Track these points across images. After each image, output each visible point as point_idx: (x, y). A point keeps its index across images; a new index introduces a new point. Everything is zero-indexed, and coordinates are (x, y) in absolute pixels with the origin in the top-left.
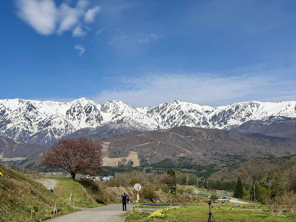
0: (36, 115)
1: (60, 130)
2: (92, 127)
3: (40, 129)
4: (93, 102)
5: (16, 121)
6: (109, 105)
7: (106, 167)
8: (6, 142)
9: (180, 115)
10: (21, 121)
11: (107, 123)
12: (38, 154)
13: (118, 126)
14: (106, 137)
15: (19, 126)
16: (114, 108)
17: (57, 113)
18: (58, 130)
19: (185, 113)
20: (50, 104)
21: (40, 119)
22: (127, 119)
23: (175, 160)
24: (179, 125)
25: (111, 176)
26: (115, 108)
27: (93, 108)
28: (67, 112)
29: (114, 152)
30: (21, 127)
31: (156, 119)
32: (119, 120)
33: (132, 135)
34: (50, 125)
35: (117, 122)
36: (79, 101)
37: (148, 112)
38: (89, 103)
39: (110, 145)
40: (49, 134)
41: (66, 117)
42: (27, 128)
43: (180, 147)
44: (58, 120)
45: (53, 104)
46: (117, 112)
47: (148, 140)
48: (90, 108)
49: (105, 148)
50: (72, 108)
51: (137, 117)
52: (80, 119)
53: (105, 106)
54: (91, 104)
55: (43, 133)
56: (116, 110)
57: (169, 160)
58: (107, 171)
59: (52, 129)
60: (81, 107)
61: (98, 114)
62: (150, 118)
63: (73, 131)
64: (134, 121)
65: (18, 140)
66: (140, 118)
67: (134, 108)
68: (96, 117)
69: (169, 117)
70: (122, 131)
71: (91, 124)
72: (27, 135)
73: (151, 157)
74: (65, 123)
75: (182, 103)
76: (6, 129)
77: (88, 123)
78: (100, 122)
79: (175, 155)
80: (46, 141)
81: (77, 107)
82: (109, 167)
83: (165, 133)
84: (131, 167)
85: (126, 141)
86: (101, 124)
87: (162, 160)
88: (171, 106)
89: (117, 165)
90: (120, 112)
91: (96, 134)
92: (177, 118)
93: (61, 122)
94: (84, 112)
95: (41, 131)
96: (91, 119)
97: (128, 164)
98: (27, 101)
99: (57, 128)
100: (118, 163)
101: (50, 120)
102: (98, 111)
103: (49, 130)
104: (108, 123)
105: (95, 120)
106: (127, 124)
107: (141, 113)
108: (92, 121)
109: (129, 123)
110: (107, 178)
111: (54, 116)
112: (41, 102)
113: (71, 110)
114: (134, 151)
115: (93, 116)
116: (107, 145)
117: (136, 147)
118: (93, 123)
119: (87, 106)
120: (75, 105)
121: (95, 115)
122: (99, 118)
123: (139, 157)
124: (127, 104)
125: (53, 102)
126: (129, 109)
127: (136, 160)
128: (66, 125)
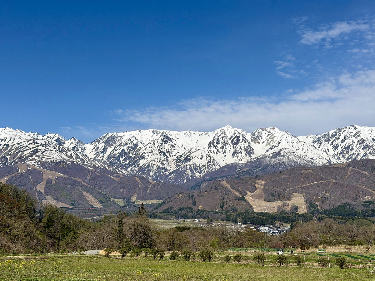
0: (173, 149)
1: (201, 166)
2: (241, 162)
3: (177, 165)
4: (241, 130)
5: (150, 156)
6: (262, 133)
7: (262, 213)
8: (139, 181)
9: (360, 144)
10: (156, 156)
11: (260, 157)
12: (177, 196)
13: (274, 161)
14: (260, 174)
15: (154, 163)
16: (268, 138)
17: (197, 145)
18: (199, 166)
19: (366, 142)
20: (188, 135)
21: (177, 153)
22: (286, 151)
23: (357, 206)
24: (359, 158)
25: (269, 225)
26: (270, 137)
27: (241, 138)
28: (209, 145)
29: (272, 194)
30: (156, 164)
31: (325, 150)
32: (275, 152)
33: (295, 171)
34: (190, 160)
35: (273, 156)
36: (224, 130)
37: (314, 142)
38: (236, 132)
39: (265, 185)
40: (189, 172)
41: (209, 151)
42: (163, 164)
43: (364, 187)
44: (198, 154)
45: (192, 134)
46: (272, 142)
47: (317, 178)
48: (237, 139)
49: (259, 188)
50: (215, 139)
51: (299, 149)
52: (225, 152)
53: (256, 135)
54: (239, 133)
55: (181, 170)
56: (270, 140)
57: (349, 205)
58: (264, 218)
59: (192, 166)
60: (226, 137)
61: (247, 145)
62: (317, 149)
63: (218, 167)
64: (295, 153)
65: (152, 179)
66: (303, 149)
67: (295, 137)
68: (246, 149)
69: (344, 147)
70: (280, 167)
71: (239, 158)
72: (163, 173)
73: (323, 201)
74: (207, 157)
75: (362, 128)
76: (138, 166)
77: (236, 158)
78: (250, 156)
79: (357, 198)
80: (185, 180)
81: (221, 138)
82: (266, 213)
83: (341, 169)
84: (296, 214)
85: (287, 179)
87: (339, 205)
88: (345, 132)
89: (276, 211)
90: (276, 143)
91: (246, 171)
92: (355, 149)
93: (202, 157)
94: (230, 143)
95: (179, 168)
96: (239, 152)
97: (291, 209)
98: (162, 131)
99: (197, 164)
100: (277, 208)
101: (190, 155)
102: (248, 141)
103: (188, 167)
104: (261, 157)
105: (244, 154)
106: (287, 158)
107: (305, 144)
108: (240, 155)
109: (289, 157)
111: (194, 150)
112: (177, 132)
113: (214, 142)
114: (299, 193)
115: (242, 148)
116: (261, 185)
117: (301, 187)
118: (242, 158)
119: (233, 135)
120: (219, 136)
121: (244, 146)
122: (249, 151)
123: (306, 200)
124: (285, 132)
125: (192, 132)
126: (288, 137)
127: (301, 204)
128: (208, 160)
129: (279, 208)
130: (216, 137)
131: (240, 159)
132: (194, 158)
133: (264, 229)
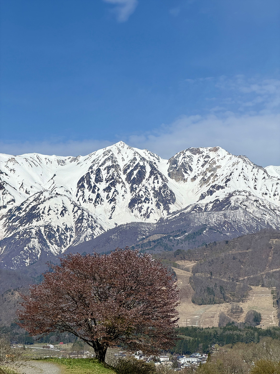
2: (148, 221)
3: (10, 229)
4: (147, 153)
6: (191, 160)
7: (187, 328)
11: (186, 211)
12: (9, 295)
13: (215, 218)
14: (185, 246)
16: (204, 169)
17: (54, 185)
18: (58, 230)
20: (35, 162)
21: (9, 202)
22: (241, 198)
25: (200, 353)
26: (208, 167)
27: (148, 169)
28: (78, 184)
29: (208, 289)
32: (218, 200)
33: (256, 240)
34: (38, 217)
35: (213, 207)
36: (111, 153)
39: (195, 270)
40: (35, 242)
41: (78, 196)
44: (56, 203)
45: (44, 161)
46: (212, 178)
48: (139, 171)
49: (182, 277)
50: (92, 172)
51: (267, 192)
52: (113, 200)
53: (179, 164)
54: (143, 159)
55: (19, 238)
56: (209, 174)
58: (190, 340)
59: (42, 229)
60: (116, 167)
61: (160, 185)
63: (97, 232)
64: (260, 201)
66: (276, 193)
67: (260, 167)
68: (157, 194)
70: (228, 231)
71: (143, 212)
74: (75, 210)
77: (136, 212)
78: (167, 208)
80: (28, 261)
81: (105, 169)
82: (195, 329)
84: (256, 330)
85: (239, 257)
86: (171, 211)
89: (216, 325)
90: (220, 180)
91: (158, 240)
93: (65, 209)
94: (124, 181)
95: (15, 235)
96: (143, 199)
97: (247, 319)
99: (54, 225)
100: (218, 318)
101: (37, 205)
102: (161, 177)
103: (34, 231)
104: (189, 209)
105: (154, 203)
106: (242, 211)
108: (145, 206)
109: (248, 210)
110: (191, 359)
111: (46, 194)
112: (10, 157)
113: (90, 178)
114: (263, 286)
115: (149, 190)
116: (187, 270)
117: (267, 274)
118: (149, 211)
119: (132, 164)
120: (100, 164)
121: (154, 187)
122: (165, 197)
123: (277, 301)
124: (240, 157)
125: (42, 157)
126: (245, 169)
127: (267, 310)
128: (77, 217)
129: (222, 318)
130: (93, 168)
131: (144, 215)
132: (46, 212)
133: (189, 362)
